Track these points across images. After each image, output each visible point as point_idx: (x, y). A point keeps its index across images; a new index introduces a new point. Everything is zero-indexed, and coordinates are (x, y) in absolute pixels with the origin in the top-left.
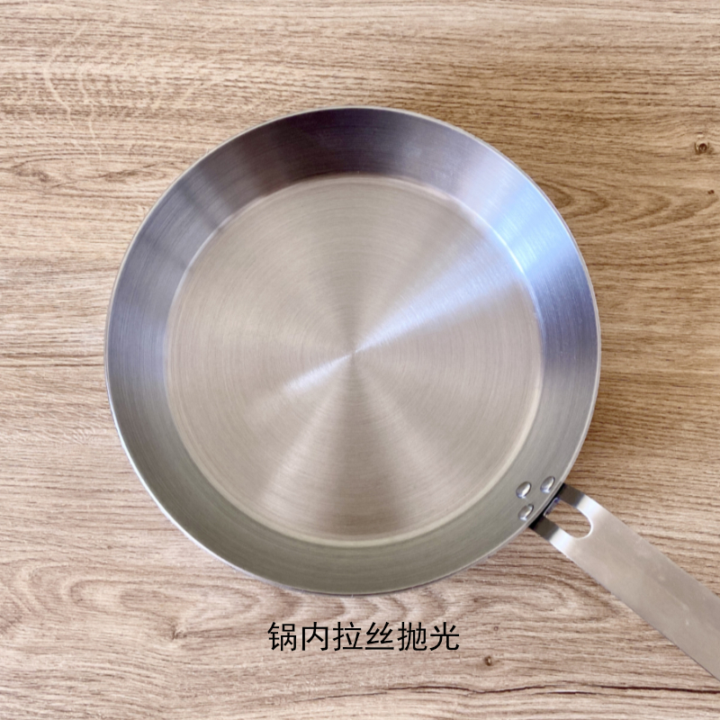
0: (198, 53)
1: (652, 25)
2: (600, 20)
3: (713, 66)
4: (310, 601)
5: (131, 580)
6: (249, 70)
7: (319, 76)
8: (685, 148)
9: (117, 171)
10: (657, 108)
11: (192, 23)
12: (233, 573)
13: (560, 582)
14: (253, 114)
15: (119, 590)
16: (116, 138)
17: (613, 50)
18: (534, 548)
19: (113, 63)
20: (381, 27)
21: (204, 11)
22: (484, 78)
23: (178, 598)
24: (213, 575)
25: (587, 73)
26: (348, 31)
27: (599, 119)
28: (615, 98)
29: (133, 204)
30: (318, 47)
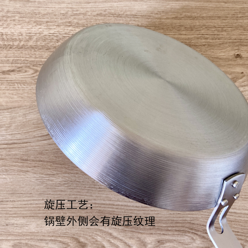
0: (38, 23)
2: (196, 7)
3: (240, 24)
4: (91, 244)
5: (16, 238)
6: (58, 29)
8: (231, 56)
9: (7, 70)
10: (219, 40)
11: (35, 11)
12: (58, 234)
13: (192, 233)
15: (12, 243)
16: (6, 57)
17: (201, 18)
18: (181, 219)
19: (4, 28)
20: (110, 11)
21: (40, 6)
23: (36, 245)
24: (50, 235)
25: (191, 27)
26: (97, 13)
27: (197, 45)
28: (202, 37)
29: (13, 83)
30: (85, 19)
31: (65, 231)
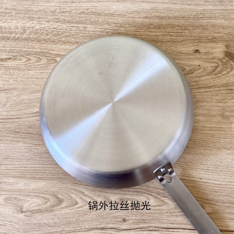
0: (31, 19)
1: (181, 10)
2: (164, 8)
3: (201, 23)
4: (66, 200)
5: (8, 193)
6: (48, 24)
7: (71, 26)
8: (191, 51)
9: (4, 58)
10: (182, 37)
11: (28, 8)
12: (41, 191)
13: (148, 194)
14: (49, 39)
15: (4, 197)
16: (4, 47)
17: (168, 18)
19: (3, 22)
20: (92, 10)
21: (33, 4)
22: (125, 27)
23: (23, 199)
24: (35, 192)
25: (159, 26)
26: (80, 11)
27: (163, 41)
28: (168, 34)
29: (10, 69)
30: (71, 17)
31: (47, 189)
